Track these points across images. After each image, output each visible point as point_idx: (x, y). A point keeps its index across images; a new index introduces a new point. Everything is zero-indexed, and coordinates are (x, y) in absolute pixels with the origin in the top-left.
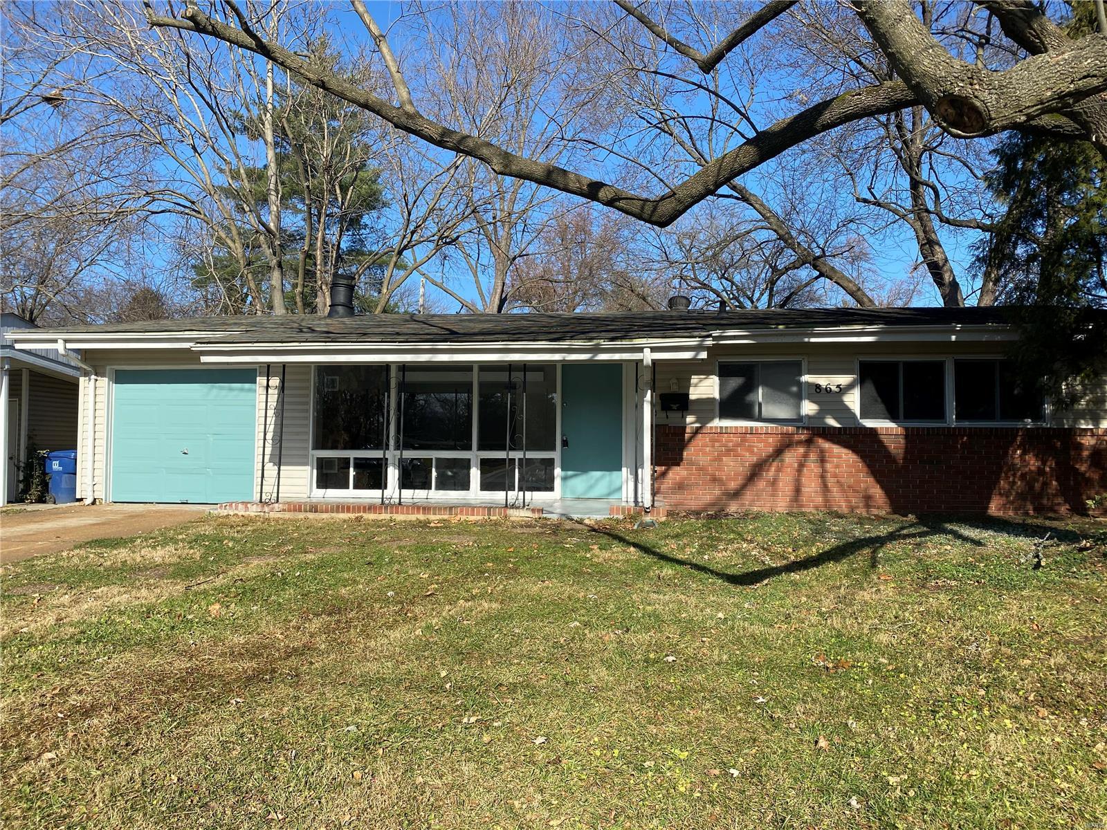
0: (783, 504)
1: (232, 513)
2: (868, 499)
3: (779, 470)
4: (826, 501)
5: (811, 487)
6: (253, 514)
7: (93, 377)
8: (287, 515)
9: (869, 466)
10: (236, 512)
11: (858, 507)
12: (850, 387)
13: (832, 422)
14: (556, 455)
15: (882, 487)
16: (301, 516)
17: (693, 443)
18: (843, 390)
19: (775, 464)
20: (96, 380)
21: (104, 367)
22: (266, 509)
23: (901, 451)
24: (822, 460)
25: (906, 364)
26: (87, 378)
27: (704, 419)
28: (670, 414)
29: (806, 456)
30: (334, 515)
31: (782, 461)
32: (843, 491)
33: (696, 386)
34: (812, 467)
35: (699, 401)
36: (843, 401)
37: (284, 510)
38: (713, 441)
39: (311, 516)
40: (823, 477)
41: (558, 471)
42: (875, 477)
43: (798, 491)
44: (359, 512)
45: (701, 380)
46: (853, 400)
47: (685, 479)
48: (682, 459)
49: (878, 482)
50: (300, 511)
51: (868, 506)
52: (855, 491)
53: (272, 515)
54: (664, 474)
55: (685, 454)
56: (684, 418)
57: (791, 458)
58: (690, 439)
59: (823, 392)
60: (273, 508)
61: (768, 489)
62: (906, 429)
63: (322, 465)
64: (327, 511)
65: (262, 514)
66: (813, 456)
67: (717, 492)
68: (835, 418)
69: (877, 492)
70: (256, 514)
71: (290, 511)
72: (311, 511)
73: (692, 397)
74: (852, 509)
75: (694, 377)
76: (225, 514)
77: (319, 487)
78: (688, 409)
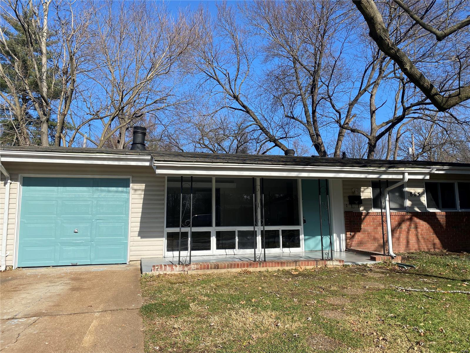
0: (403, 249)
1: (162, 273)
2: (434, 244)
3: (400, 233)
4: (419, 247)
5: (413, 240)
6: (176, 273)
7: (9, 181)
8: (200, 272)
9: (434, 230)
10: (165, 272)
11: (431, 249)
12: (423, 193)
13: (417, 210)
14: (301, 228)
15: (439, 239)
16: (209, 272)
17: (365, 220)
18: (420, 195)
19: (399, 230)
20: (11, 183)
21: (17, 174)
22: (186, 269)
23: (445, 223)
24: (416, 228)
25: (441, 184)
26: (3, 182)
27: (367, 209)
28: (353, 206)
29: (410, 225)
30: (229, 270)
31: (401, 228)
32: (425, 242)
33: (363, 192)
34: (413, 231)
35: (365, 199)
36: (420, 200)
37: (197, 269)
38: (373, 219)
39: (216, 271)
40: (417, 235)
41: (302, 237)
42: (436, 235)
43: (408, 242)
44: (244, 267)
45: (365, 189)
46: (424, 200)
47: (363, 238)
48: (361, 229)
49: (438, 237)
50: (208, 268)
51: (434, 248)
52: (430, 241)
53: (190, 272)
54: (353, 237)
55: (362, 226)
56: (359, 208)
57: (404, 226)
58: (364, 219)
59: (413, 195)
60: (190, 268)
61: (397, 242)
62: (446, 213)
63: (171, 237)
64: (224, 268)
65: (183, 272)
66: (413, 226)
67: (376, 245)
68: (418, 208)
69: (437, 241)
70: (179, 272)
71: (201, 269)
72: (215, 268)
73: (362, 198)
74: (429, 250)
75: (362, 188)
76: (157, 274)
77: (168, 250)
78: (362, 204)
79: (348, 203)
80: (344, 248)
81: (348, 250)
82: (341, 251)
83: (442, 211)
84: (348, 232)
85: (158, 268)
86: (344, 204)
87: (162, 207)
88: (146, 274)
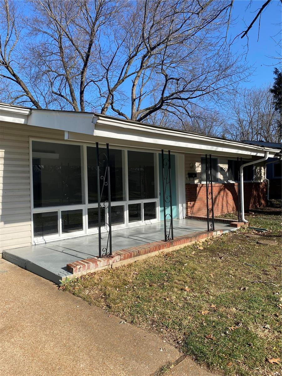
1: (85, 273)
2: (233, 208)
3: (219, 200)
8: (124, 263)
9: (233, 197)
13: (225, 181)
14: (158, 200)
16: (132, 261)
22: (110, 262)
23: (237, 191)
27: (200, 181)
28: (191, 179)
30: (149, 255)
34: (225, 198)
36: (226, 174)
37: (121, 260)
41: (158, 208)
44: (160, 249)
48: (196, 198)
49: (234, 202)
50: (131, 257)
52: (231, 206)
59: (222, 170)
60: (115, 260)
63: (37, 218)
64: (145, 253)
65: (107, 267)
66: (225, 193)
69: (234, 205)
70: (103, 268)
71: (125, 259)
73: (197, 172)
75: (196, 163)
76: (80, 275)
77: (35, 235)
78: (196, 177)
79: (187, 176)
80: (185, 216)
81: (188, 217)
82: (183, 218)
83: (236, 182)
84: (189, 201)
85: (81, 267)
86: (185, 177)
87: (27, 181)
88: (67, 278)
